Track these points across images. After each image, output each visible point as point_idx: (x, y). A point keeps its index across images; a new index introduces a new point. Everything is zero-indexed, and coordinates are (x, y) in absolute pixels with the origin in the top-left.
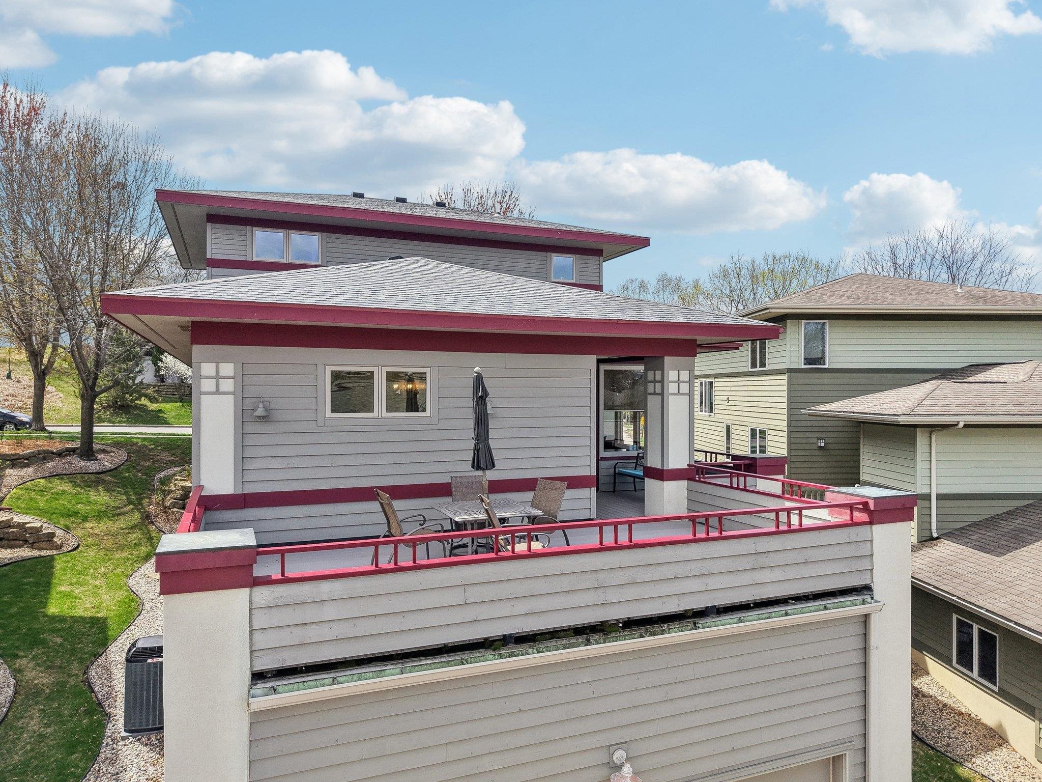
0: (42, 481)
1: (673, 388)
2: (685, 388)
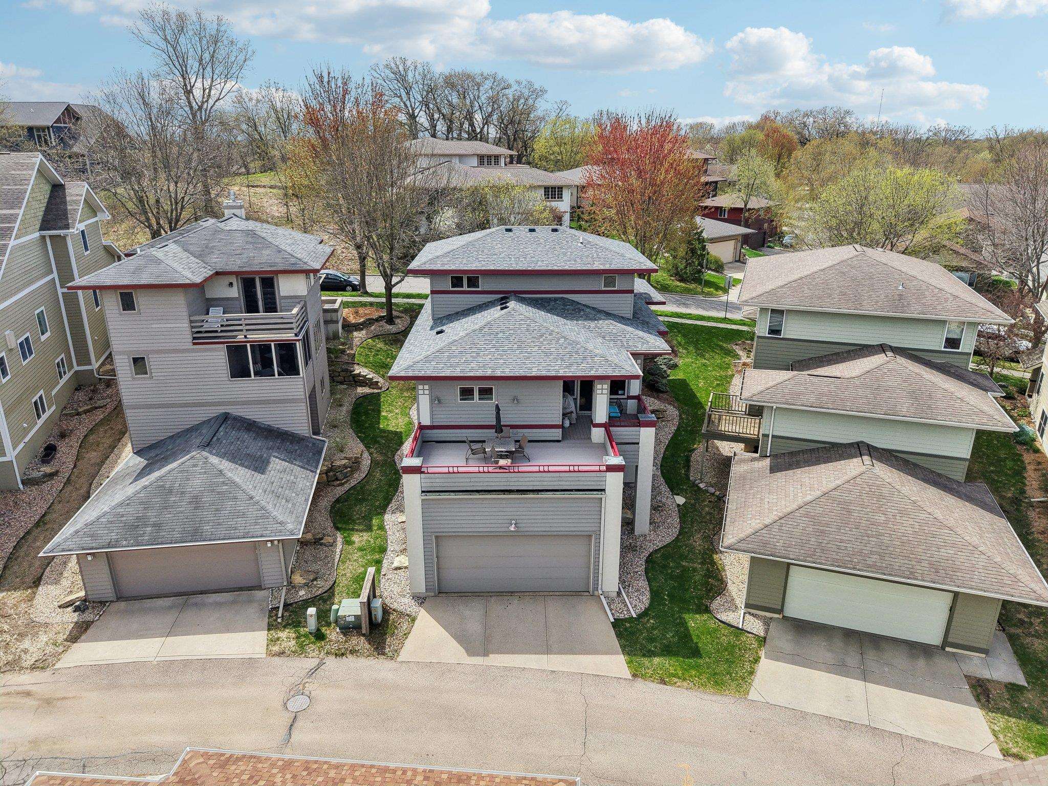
0: (370, 340)
1: (599, 392)
2: (605, 392)
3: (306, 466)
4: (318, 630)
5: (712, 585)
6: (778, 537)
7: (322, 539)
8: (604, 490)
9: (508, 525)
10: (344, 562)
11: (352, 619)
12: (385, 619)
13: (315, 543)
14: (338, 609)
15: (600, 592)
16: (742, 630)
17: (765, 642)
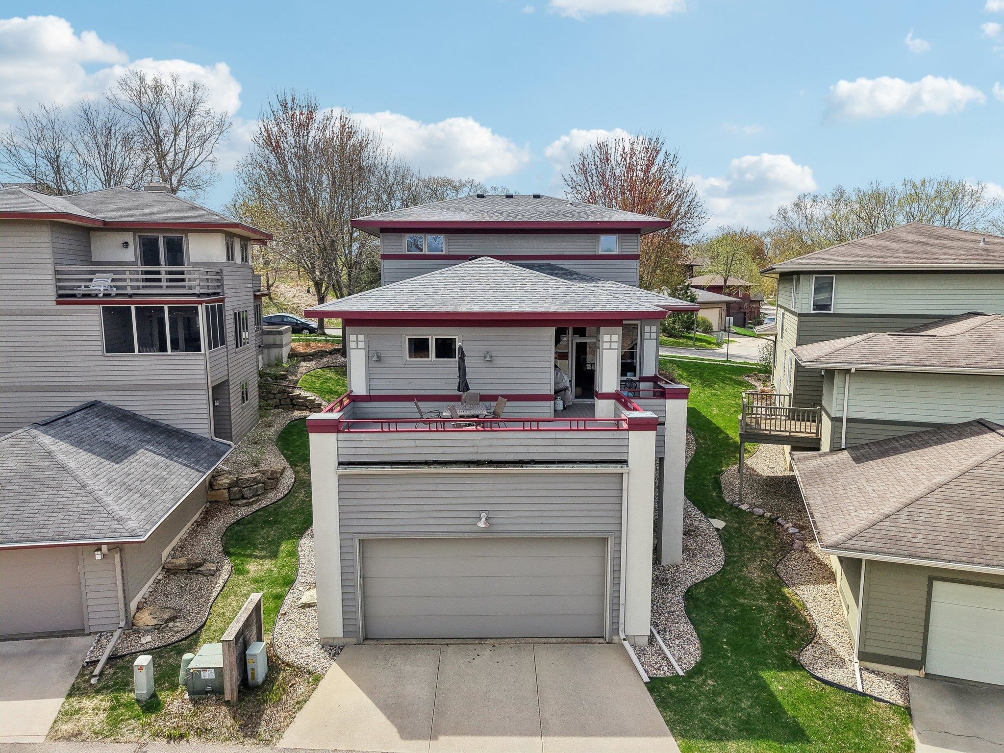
0: (319, 370)
1: (606, 345)
2: (615, 345)
3: (193, 465)
4: (154, 696)
5: (793, 629)
6: (913, 531)
7: (201, 565)
8: (625, 462)
9: (474, 521)
10: (225, 597)
11: (209, 675)
12: (270, 679)
13: (188, 570)
14: (191, 660)
15: (622, 636)
16: (864, 695)
17: (910, 714)
